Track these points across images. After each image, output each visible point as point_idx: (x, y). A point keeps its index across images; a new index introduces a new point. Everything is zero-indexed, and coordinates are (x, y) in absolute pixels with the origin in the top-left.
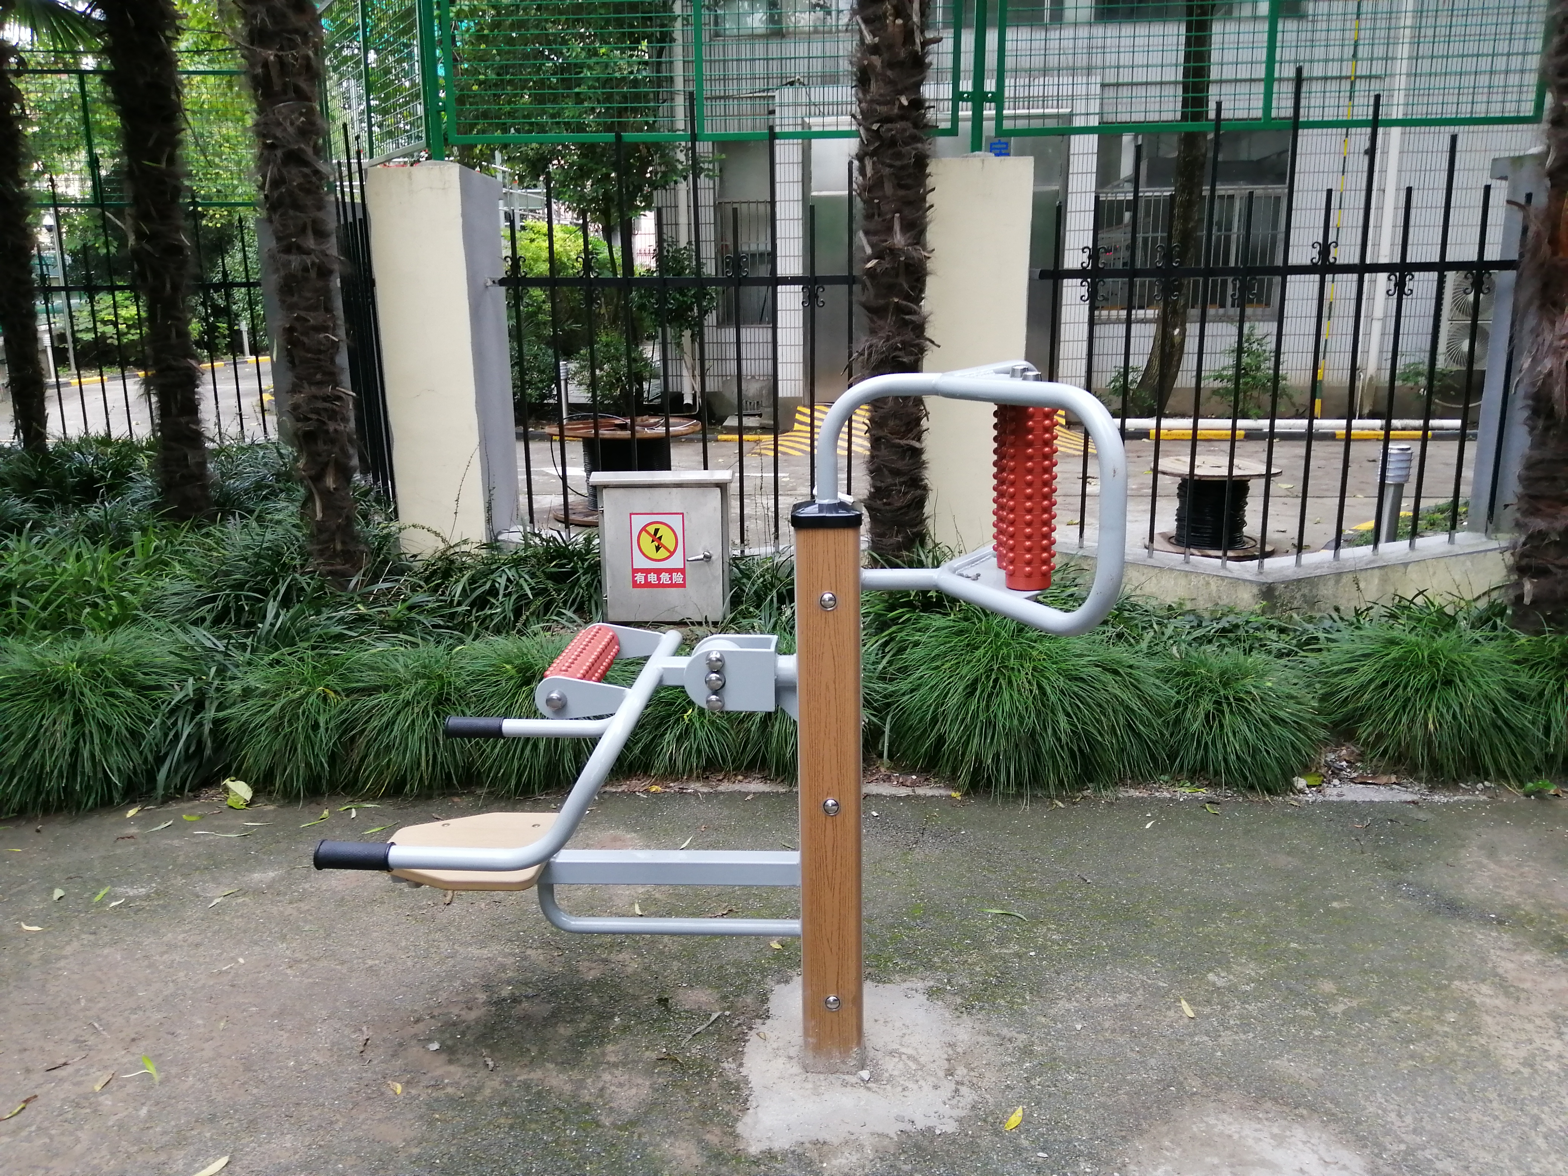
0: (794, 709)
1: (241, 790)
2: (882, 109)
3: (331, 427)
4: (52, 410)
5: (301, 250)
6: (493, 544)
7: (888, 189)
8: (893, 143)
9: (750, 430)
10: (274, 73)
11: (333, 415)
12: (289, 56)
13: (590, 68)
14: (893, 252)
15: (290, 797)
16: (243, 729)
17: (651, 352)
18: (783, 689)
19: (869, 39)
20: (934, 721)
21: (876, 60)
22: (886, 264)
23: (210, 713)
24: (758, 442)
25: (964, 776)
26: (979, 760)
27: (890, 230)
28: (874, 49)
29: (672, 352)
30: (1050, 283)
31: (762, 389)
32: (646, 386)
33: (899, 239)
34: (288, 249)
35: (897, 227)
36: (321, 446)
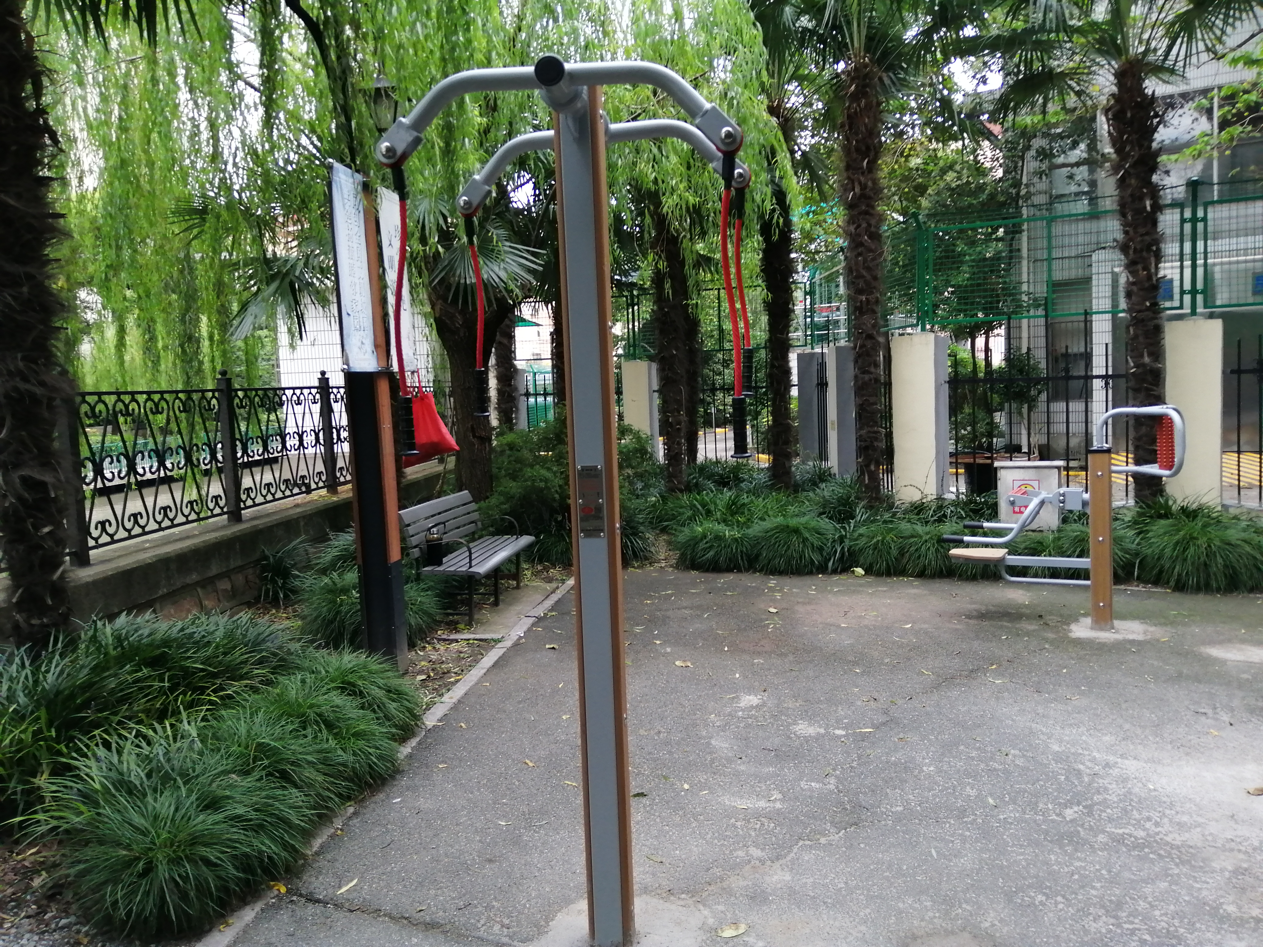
0: (1088, 511)
1: (860, 571)
2: (1137, 307)
3: (876, 444)
4: (701, 446)
5: (869, 373)
6: (940, 498)
7: (1141, 339)
8: (1143, 320)
9: (1073, 469)
10: (864, 305)
11: (876, 439)
12: (870, 297)
13: (970, 255)
14: (1144, 365)
15: (879, 574)
16: (861, 550)
17: (1000, 418)
18: (1085, 504)
19: (1131, 279)
20: (1159, 559)
21: (1135, 288)
22: (1140, 370)
23: (847, 542)
24: (1076, 476)
25: (1172, 583)
26: (1179, 575)
27: (1142, 356)
28: (1133, 284)
29: (1015, 418)
30: (1236, 376)
31: (1079, 443)
32: (995, 440)
33: (1147, 359)
34: (864, 373)
35: (1146, 354)
36: (870, 452)
